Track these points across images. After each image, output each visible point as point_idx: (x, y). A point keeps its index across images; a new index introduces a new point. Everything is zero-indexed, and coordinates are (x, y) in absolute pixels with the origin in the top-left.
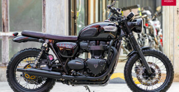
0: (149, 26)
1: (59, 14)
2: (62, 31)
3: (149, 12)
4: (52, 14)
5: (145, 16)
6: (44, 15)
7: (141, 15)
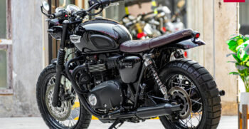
0: (167, 30)
1: (33, 9)
2: (39, 37)
3: (166, 10)
4: (22, 11)
5: (162, 14)
6: (10, 11)
7: (156, 13)
